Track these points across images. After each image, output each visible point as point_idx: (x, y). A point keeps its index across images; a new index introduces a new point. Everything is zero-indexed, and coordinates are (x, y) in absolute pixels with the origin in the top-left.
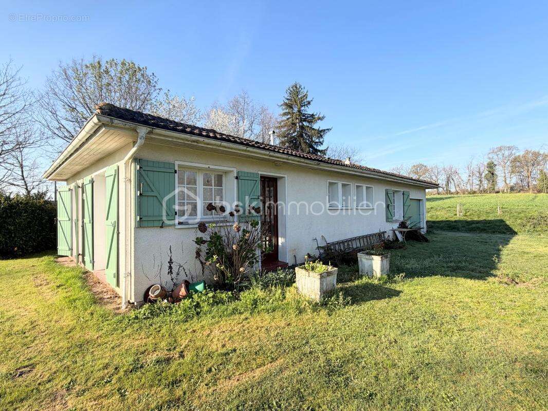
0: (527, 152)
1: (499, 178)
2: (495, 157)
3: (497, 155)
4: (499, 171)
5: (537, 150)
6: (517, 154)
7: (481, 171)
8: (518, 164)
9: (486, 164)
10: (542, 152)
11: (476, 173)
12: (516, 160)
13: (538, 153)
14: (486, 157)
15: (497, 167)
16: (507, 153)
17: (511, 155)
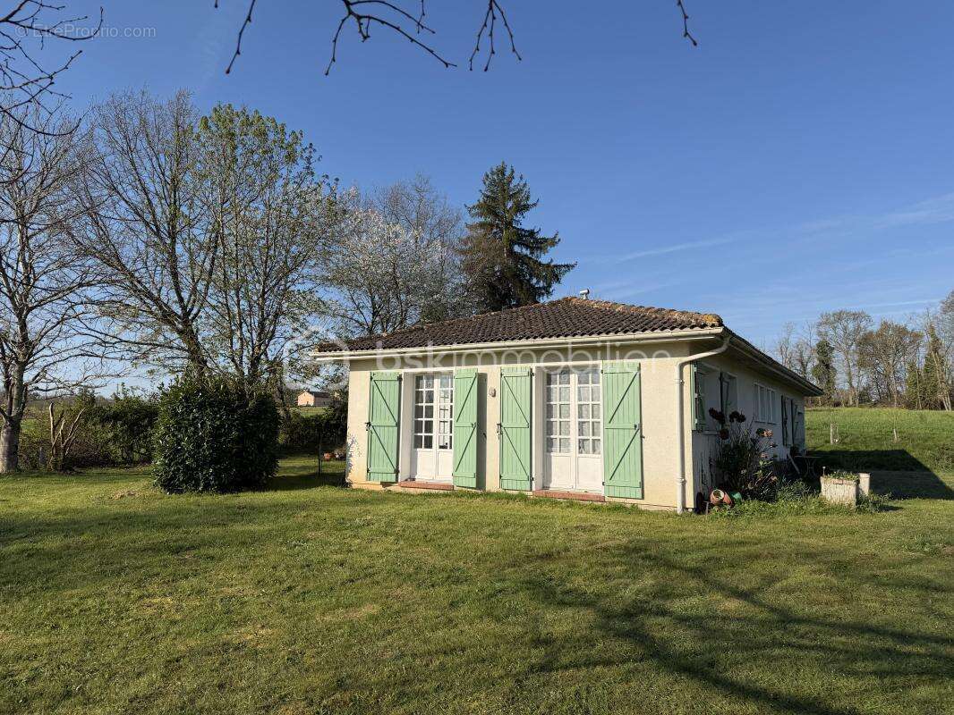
0: (886, 326)
1: (838, 376)
2: (831, 332)
3: (835, 328)
4: (838, 360)
5: (902, 324)
6: (870, 329)
7: (806, 358)
8: (870, 348)
9: (814, 344)
10: (909, 329)
11: (796, 362)
12: (866, 340)
13: (904, 329)
14: (814, 330)
15: (835, 352)
16: (851, 326)
17: (857, 330)
